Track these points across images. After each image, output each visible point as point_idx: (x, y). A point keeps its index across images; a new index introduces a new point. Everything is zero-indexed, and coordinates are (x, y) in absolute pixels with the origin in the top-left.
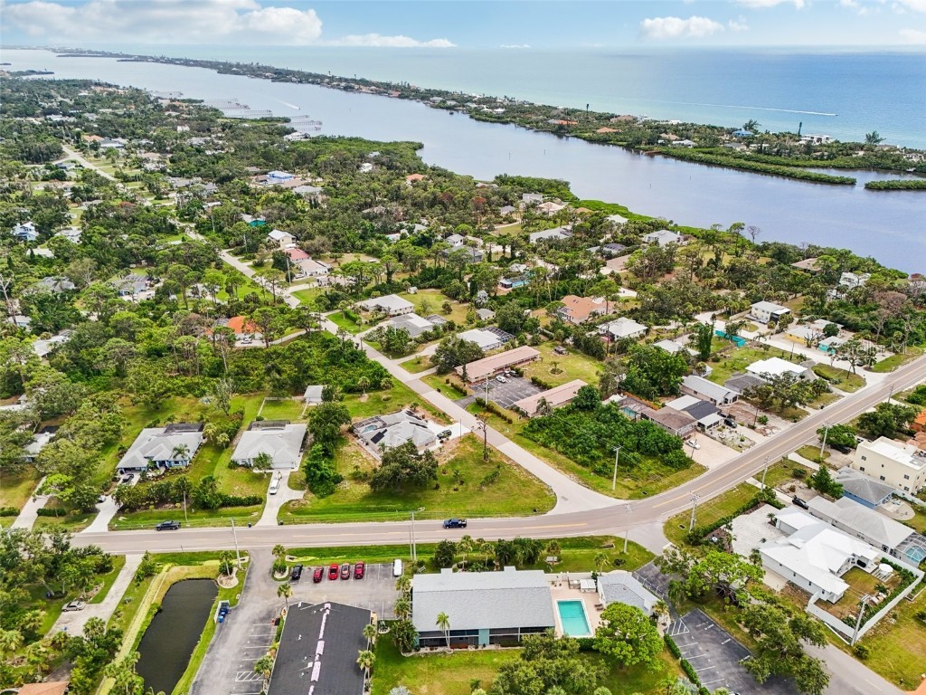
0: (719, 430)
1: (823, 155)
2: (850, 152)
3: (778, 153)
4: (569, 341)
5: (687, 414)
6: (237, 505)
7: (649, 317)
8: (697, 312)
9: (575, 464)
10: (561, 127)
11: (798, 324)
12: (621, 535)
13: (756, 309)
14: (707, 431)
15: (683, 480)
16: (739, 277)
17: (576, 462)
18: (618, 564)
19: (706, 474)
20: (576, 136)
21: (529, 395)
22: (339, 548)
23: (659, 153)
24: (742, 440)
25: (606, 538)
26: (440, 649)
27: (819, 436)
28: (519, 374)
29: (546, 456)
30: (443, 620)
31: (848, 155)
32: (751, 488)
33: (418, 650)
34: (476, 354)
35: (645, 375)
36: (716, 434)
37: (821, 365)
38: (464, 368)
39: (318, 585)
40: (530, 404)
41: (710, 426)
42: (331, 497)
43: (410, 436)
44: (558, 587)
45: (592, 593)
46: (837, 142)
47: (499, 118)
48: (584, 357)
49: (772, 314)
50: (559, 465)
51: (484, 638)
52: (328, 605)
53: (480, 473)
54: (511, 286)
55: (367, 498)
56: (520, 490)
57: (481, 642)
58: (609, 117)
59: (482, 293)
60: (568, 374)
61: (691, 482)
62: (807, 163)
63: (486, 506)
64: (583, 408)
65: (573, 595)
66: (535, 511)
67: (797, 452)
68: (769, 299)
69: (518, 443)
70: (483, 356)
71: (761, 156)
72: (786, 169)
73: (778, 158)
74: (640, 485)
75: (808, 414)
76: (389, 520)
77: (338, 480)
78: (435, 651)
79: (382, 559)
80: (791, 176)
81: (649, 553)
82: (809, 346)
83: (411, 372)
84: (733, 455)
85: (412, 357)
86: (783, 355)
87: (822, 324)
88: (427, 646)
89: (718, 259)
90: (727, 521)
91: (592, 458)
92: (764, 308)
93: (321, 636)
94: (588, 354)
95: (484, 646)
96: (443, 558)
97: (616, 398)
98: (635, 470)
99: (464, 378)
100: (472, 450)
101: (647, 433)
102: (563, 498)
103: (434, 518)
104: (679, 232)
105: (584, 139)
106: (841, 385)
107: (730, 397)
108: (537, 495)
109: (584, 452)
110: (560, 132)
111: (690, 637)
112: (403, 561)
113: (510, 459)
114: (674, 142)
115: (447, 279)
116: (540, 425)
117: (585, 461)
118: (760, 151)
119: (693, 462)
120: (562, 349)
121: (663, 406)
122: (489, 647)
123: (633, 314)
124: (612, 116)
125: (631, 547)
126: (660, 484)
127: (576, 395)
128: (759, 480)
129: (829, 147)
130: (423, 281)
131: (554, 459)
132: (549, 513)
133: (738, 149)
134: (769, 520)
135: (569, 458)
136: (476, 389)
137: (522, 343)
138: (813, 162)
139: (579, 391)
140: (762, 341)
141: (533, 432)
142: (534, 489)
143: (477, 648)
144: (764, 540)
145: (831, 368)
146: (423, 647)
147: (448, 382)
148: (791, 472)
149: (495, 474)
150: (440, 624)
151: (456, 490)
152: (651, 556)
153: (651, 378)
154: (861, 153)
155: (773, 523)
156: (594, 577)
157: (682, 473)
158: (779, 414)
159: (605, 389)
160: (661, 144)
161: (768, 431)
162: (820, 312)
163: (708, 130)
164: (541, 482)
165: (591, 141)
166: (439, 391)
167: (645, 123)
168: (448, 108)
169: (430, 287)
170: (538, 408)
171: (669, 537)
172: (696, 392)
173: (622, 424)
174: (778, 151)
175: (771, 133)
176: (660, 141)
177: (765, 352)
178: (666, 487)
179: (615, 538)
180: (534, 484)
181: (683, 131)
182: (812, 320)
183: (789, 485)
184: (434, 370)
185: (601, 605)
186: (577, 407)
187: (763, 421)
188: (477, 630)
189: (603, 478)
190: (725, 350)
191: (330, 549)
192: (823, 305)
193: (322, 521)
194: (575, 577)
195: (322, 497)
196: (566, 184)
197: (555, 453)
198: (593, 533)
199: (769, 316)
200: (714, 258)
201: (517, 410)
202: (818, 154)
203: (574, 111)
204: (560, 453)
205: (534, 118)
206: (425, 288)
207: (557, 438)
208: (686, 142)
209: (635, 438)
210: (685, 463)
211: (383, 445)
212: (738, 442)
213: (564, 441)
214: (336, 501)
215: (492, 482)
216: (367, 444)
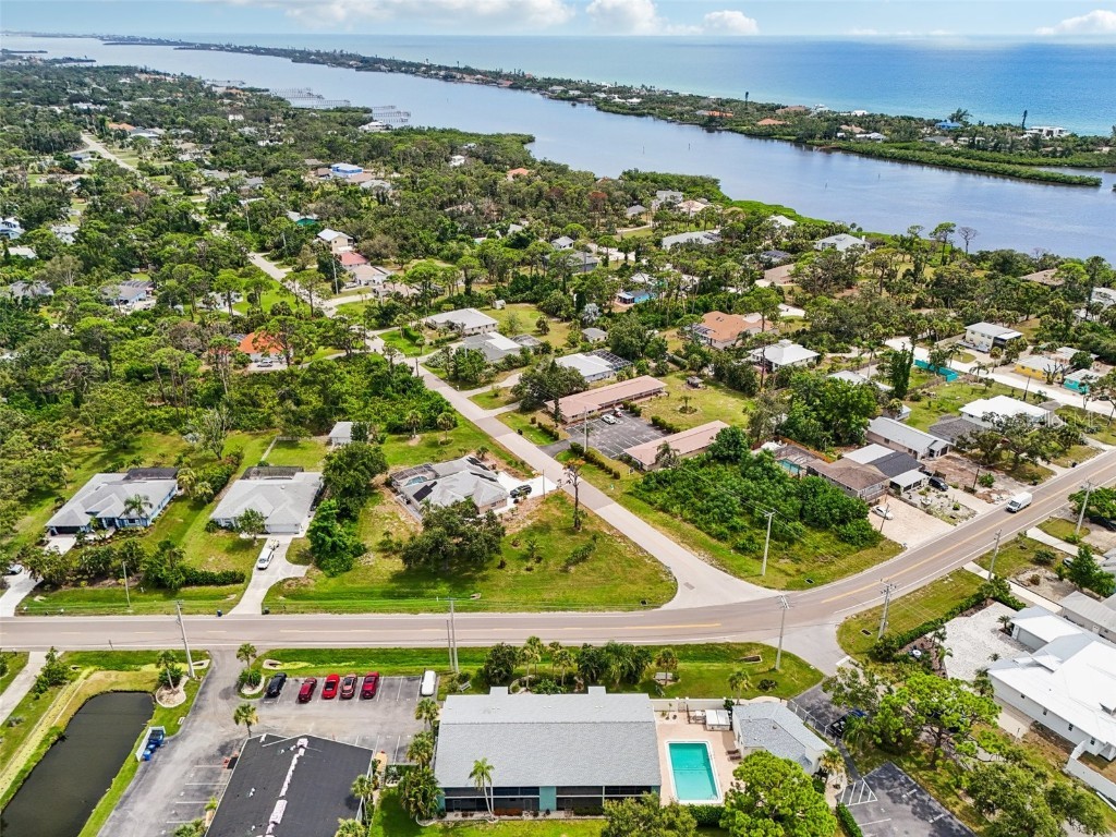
0: (921, 494)
1: (1055, 151)
2: (1091, 147)
3: (996, 148)
4: (708, 371)
5: (875, 470)
6: (208, 584)
7: (821, 340)
8: (887, 336)
9: (708, 538)
10: (712, 119)
11: (1032, 353)
12: (773, 643)
13: (973, 333)
14: (905, 495)
15: (868, 564)
16: (948, 292)
17: (709, 534)
18: (765, 687)
19: (902, 555)
20: (731, 130)
21: (646, 441)
22: (345, 651)
23: (838, 149)
24: (956, 509)
25: (750, 646)
26: (478, 815)
27: (1073, 504)
28: (635, 413)
29: (665, 525)
30: (480, 771)
31: (1088, 151)
32: (971, 578)
33: (443, 817)
34: (575, 384)
35: (814, 414)
36: (917, 499)
37: (1068, 408)
38: (557, 404)
39: (304, 706)
40: (646, 452)
41: (909, 487)
42: (346, 575)
43: (468, 492)
44: (671, 721)
45: (723, 731)
46: (1074, 135)
47: (633, 109)
48: (728, 392)
49: (996, 338)
50: (684, 539)
51: (547, 800)
52: (304, 742)
53: (567, 546)
54: (632, 301)
55: (397, 577)
56: (624, 571)
57: (542, 806)
58: (774, 108)
59: (591, 307)
60: (705, 413)
61: (881, 565)
62: (1035, 161)
63: (571, 594)
64: (723, 459)
65: (695, 734)
66: (644, 603)
67: (1040, 527)
68: (990, 319)
69: (625, 505)
70: (586, 388)
71: (974, 152)
72: (1007, 166)
73: (996, 154)
74: (803, 569)
75: (1053, 473)
76: (426, 611)
77: (359, 551)
78: (469, 818)
79: (408, 669)
80: (1013, 176)
81: (815, 672)
82: (1050, 382)
83: (485, 407)
84: (942, 528)
85: (487, 389)
86: (1012, 393)
87: (1067, 353)
88: (458, 809)
89: (918, 268)
90: (936, 625)
91: (733, 529)
92: (985, 331)
93: (283, 792)
94: (734, 388)
95: (548, 812)
96: (498, 670)
97: (771, 446)
98: (797, 547)
99: (556, 416)
100: (559, 514)
101: (815, 495)
102: (687, 584)
103: (494, 610)
104: (864, 237)
105: (741, 133)
106: (1099, 436)
107: (937, 448)
108: (648, 580)
109: (723, 520)
110: (710, 125)
111: (878, 809)
112: (439, 673)
113: (613, 528)
114: (858, 136)
115: (545, 290)
116: (659, 482)
117: (722, 533)
118: (971, 145)
119: (883, 538)
120: (697, 380)
121: (840, 457)
122: (555, 815)
123: (800, 338)
124: (778, 107)
125: (787, 662)
126: (833, 568)
127: (714, 442)
128: (983, 565)
129: (1063, 140)
130: (514, 292)
131: (678, 529)
132: (665, 607)
133: (943, 144)
134: (1002, 625)
135: (700, 528)
136: (572, 432)
137: (641, 372)
138: (1042, 160)
139: (718, 436)
140: (982, 374)
141: (650, 490)
142: (645, 571)
143: (536, 815)
144: (995, 657)
145: (1082, 412)
146: (451, 810)
147: (533, 421)
148: (1032, 556)
149: (589, 548)
150: (474, 778)
151: (529, 569)
152: (816, 676)
153: (823, 420)
154: (1106, 149)
155: (1008, 630)
156: (728, 706)
157: (866, 554)
158: (1009, 473)
159: (755, 433)
160: (842, 138)
161: (995, 496)
162: (1063, 338)
163: (903, 122)
164: (656, 561)
165: (750, 135)
166: (520, 433)
167: (820, 115)
168: (570, 99)
169: (523, 301)
170: (657, 459)
171: (847, 648)
172: (887, 441)
173: (779, 482)
174: (996, 145)
175: (986, 125)
176: (839, 135)
177: (987, 389)
178: (843, 573)
179: (764, 646)
180: (646, 564)
181: (869, 123)
182: (1052, 349)
183: (1029, 575)
184: (517, 406)
185: (737, 751)
186: (714, 457)
187: (987, 483)
188: (538, 788)
189: (748, 558)
190: (928, 386)
191: (331, 651)
192: (1067, 328)
193: (327, 610)
194: (697, 705)
195: (333, 575)
196: (716, 181)
197: (677, 521)
198: (729, 639)
199: (991, 342)
200: (912, 269)
201: (628, 460)
202: (1050, 149)
203: (728, 102)
204: (685, 520)
205: (677, 108)
206: (516, 302)
207: (683, 499)
208: (874, 135)
209: (797, 503)
210: (872, 539)
211: (427, 503)
212: (949, 511)
213: (693, 504)
214: (353, 581)
215: (584, 559)
216: (408, 502)
